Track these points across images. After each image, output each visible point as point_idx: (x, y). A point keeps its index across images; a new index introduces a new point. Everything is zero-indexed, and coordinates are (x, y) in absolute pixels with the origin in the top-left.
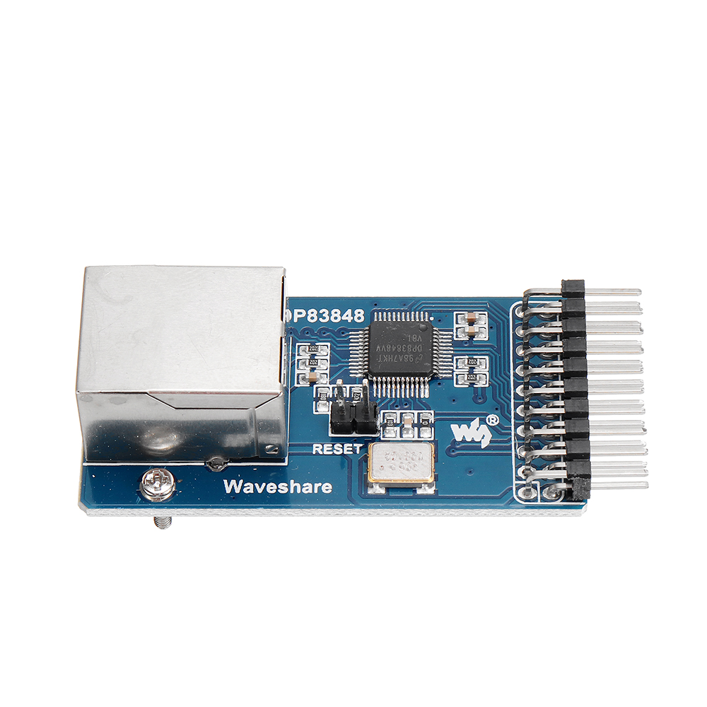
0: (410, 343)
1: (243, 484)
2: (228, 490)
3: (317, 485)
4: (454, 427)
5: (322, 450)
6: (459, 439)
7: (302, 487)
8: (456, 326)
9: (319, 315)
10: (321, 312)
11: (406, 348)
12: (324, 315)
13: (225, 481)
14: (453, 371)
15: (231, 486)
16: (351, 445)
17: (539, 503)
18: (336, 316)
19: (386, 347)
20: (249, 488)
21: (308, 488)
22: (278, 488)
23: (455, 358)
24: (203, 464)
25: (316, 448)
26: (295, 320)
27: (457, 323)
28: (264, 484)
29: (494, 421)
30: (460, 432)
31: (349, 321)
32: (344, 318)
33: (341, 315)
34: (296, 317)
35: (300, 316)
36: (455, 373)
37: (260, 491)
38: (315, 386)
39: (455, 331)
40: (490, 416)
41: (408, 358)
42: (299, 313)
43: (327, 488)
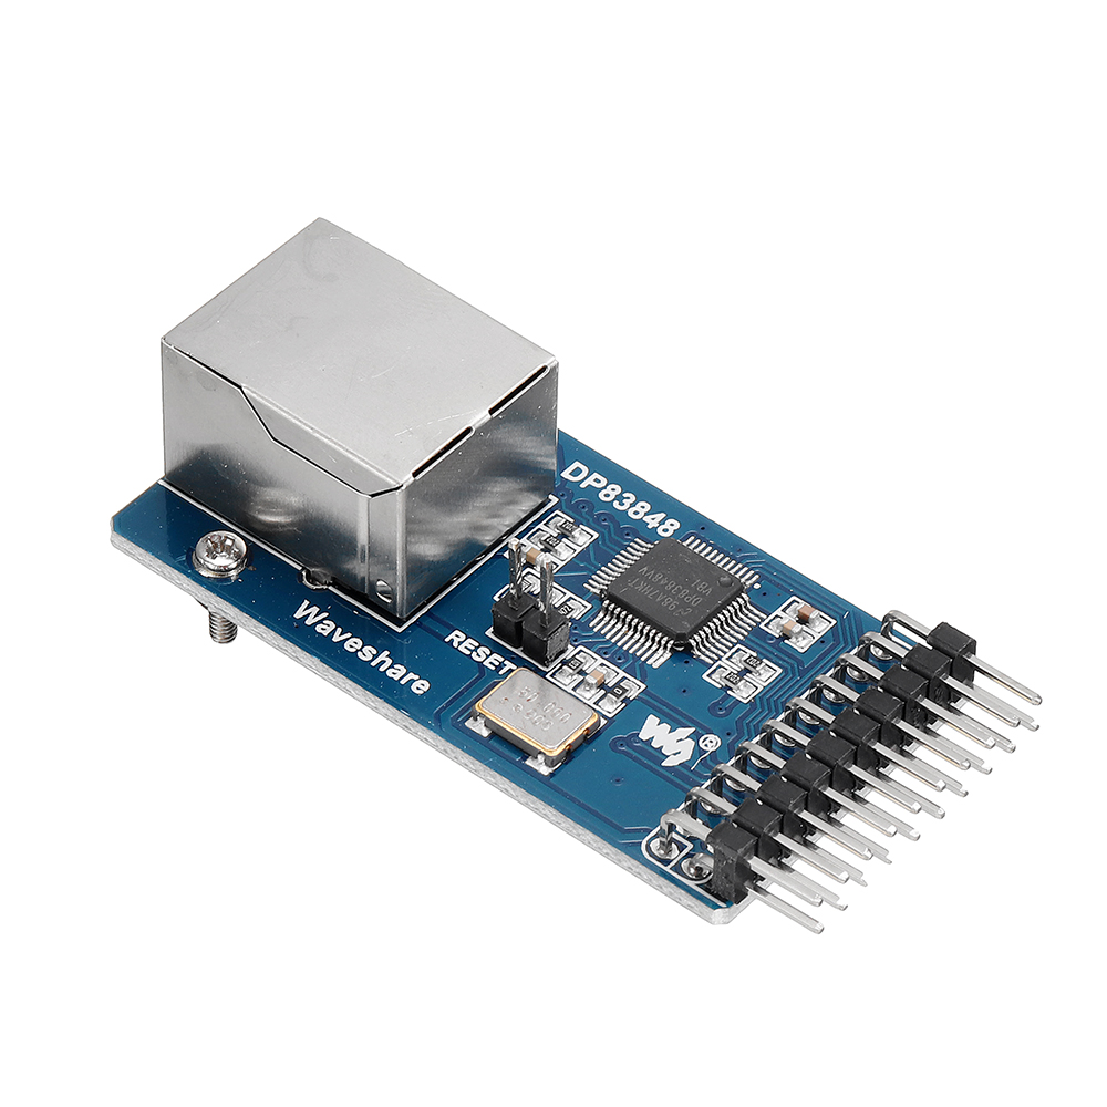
0: (690, 588)
1: (324, 619)
2: (298, 615)
3: (411, 676)
4: (652, 720)
5: (460, 643)
6: (644, 735)
7: (391, 666)
8: (779, 612)
9: (620, 498)
10: (625, 495)
11: (679, 591)
12: (624, 501)
13: (306, 603)
14: (720, 659)
15: (307, 612)
16: (501, 659)
17: (667, 869)
18: (639, 510)
19: (655, 574)
20: (326, 628)
21: (397, 673)
22: (361, 650)
23: (739, 646)
24: (300, 568)
25: (456, 637)
26: (583, 485)
27: (784, 610)
28: (349, 635)
29: (710, 745)
30: (654, 730)
31: (650, 527)
32: (647, 519)
33: (646, 514)
34: (590, 481)
35: (595, 484)
36: (719, 662)
37: (336, 638)
38: (528, 570)
39: (771, 617)
40: (711, 737)
41: (671, 604)
42: (597, 481)
43: (421, 686)
